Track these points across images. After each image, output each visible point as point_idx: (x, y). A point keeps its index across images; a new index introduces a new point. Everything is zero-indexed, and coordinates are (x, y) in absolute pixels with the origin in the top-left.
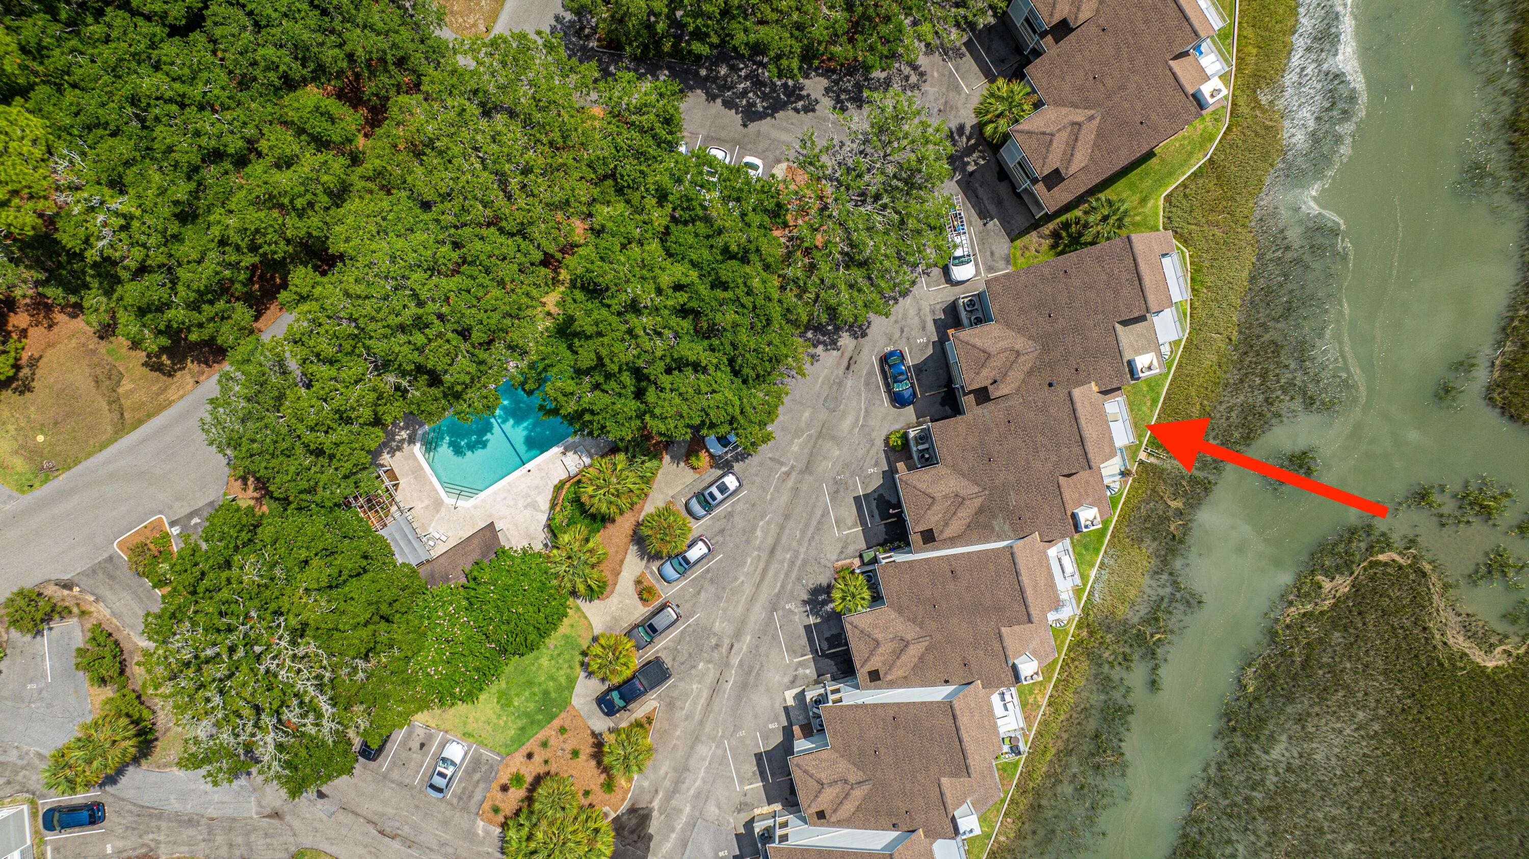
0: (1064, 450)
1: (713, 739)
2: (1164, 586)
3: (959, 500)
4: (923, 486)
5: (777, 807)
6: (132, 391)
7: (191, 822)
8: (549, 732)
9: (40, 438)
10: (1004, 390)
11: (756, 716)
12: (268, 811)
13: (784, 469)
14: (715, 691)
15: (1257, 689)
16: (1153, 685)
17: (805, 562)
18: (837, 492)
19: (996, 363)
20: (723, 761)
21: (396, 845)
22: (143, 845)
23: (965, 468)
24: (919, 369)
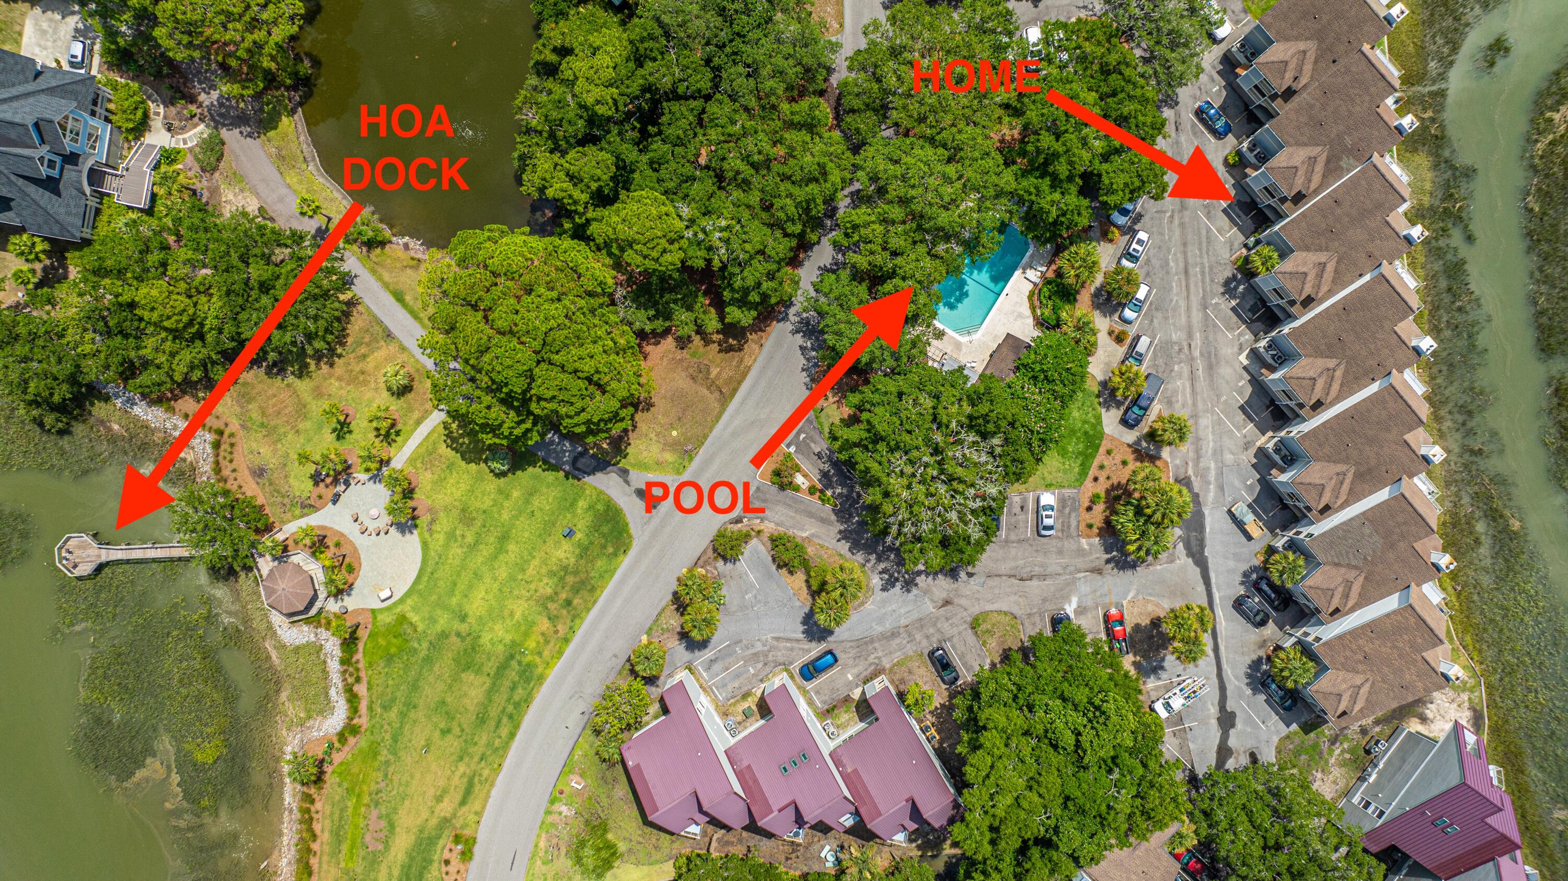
0: (1373, 89)
1: (1207, 411)
2: (1445, 172)
3: (1313, 160)
4: (1284, 164)
5: (1270, 434)
6: (719, 373)
7: (894, 634)
8: (1100, 458)
9: (674, 433)
10: (1304, 81)
11: (1227, 382)
12: (940, 603)
13: (1168, 215)
14: (1193, 378)
15: (1541, 207)
16: (1470, 239)
17: (1211, 268)
18: (1209, 213)
19: (1292, 66)
20: (1220, 422)
21: (1035, 583)
22: (871, 664)
23: (1305, 139)
24: (1223, 108)
